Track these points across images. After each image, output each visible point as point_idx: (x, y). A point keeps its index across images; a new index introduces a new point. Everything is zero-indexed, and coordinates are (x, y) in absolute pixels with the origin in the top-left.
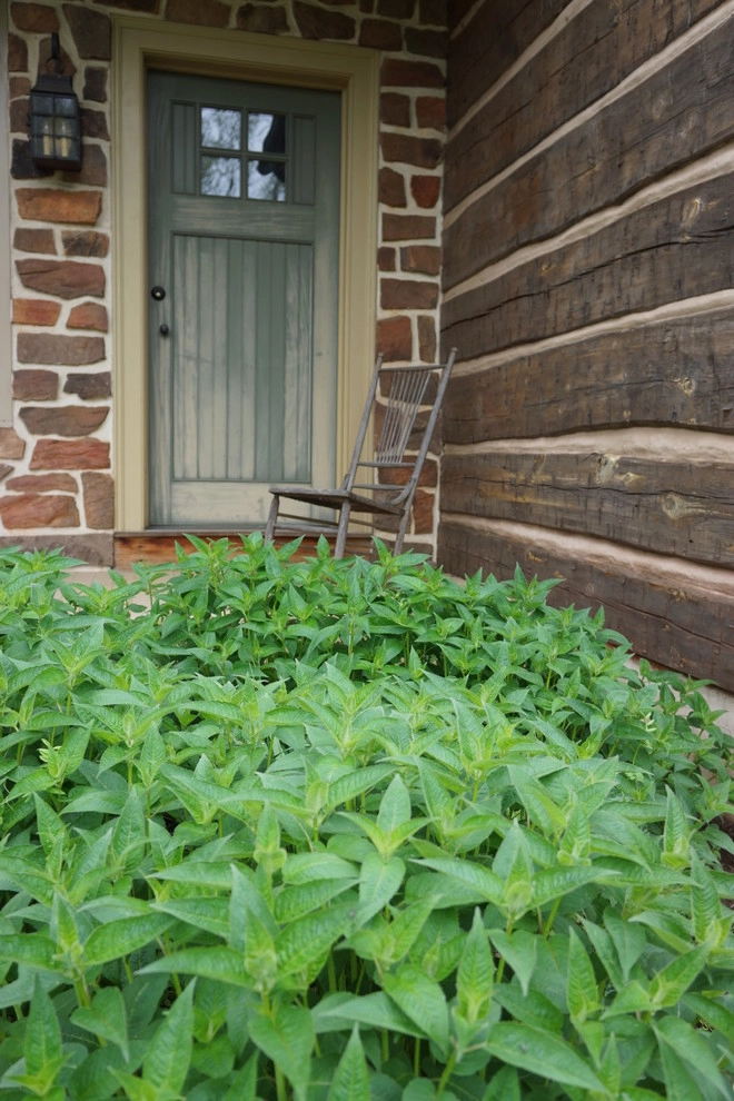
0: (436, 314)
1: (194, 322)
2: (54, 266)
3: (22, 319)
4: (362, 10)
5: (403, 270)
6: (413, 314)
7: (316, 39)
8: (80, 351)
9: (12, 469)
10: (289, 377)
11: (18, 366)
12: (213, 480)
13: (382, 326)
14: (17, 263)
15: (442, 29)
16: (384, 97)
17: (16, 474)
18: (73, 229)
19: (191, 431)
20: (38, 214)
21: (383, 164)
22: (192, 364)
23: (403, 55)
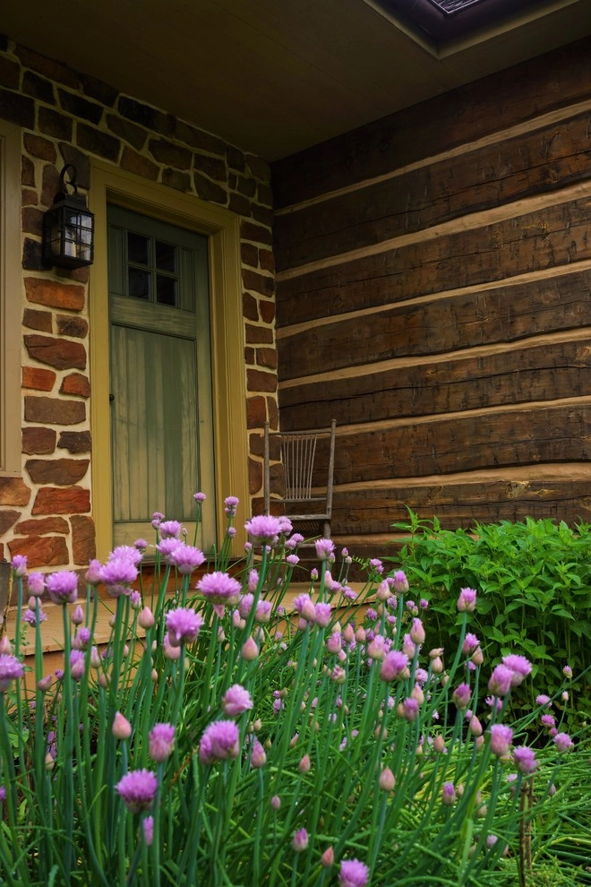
0: (275, 396)
1: (125, 394)
2: (52, 342)
3: (30, 384)
4: (230, 187)
5: (258, 364)
6: (264, 395)
7: (206, 200)
8: (70, 413)
9: (19, 515)
10: (184, 438)
11: (25, 425)
12: (139, 521)
13: (249, 401)
14: (25, 337)
15: (269, 207)
16: (243, 245)
17: (22, 519)
18: (65, 313)
19: (125, 481)
20: (42, 300)
21: (244, 290)
22: (124, 426)
23: (251, 220)
